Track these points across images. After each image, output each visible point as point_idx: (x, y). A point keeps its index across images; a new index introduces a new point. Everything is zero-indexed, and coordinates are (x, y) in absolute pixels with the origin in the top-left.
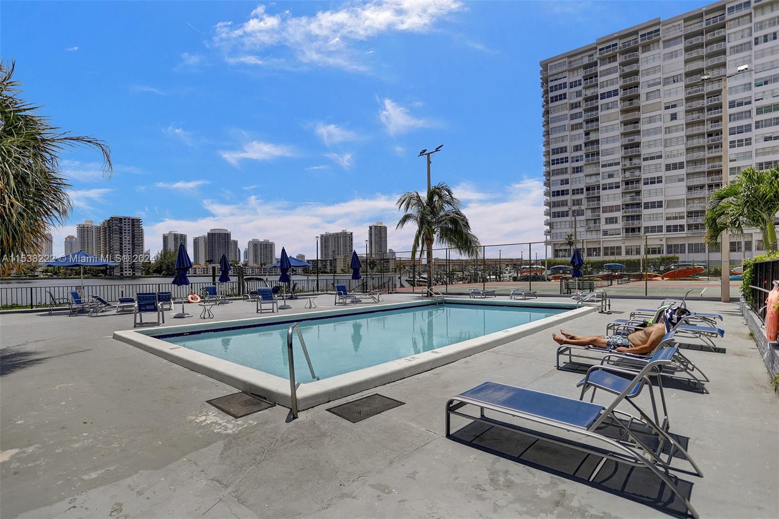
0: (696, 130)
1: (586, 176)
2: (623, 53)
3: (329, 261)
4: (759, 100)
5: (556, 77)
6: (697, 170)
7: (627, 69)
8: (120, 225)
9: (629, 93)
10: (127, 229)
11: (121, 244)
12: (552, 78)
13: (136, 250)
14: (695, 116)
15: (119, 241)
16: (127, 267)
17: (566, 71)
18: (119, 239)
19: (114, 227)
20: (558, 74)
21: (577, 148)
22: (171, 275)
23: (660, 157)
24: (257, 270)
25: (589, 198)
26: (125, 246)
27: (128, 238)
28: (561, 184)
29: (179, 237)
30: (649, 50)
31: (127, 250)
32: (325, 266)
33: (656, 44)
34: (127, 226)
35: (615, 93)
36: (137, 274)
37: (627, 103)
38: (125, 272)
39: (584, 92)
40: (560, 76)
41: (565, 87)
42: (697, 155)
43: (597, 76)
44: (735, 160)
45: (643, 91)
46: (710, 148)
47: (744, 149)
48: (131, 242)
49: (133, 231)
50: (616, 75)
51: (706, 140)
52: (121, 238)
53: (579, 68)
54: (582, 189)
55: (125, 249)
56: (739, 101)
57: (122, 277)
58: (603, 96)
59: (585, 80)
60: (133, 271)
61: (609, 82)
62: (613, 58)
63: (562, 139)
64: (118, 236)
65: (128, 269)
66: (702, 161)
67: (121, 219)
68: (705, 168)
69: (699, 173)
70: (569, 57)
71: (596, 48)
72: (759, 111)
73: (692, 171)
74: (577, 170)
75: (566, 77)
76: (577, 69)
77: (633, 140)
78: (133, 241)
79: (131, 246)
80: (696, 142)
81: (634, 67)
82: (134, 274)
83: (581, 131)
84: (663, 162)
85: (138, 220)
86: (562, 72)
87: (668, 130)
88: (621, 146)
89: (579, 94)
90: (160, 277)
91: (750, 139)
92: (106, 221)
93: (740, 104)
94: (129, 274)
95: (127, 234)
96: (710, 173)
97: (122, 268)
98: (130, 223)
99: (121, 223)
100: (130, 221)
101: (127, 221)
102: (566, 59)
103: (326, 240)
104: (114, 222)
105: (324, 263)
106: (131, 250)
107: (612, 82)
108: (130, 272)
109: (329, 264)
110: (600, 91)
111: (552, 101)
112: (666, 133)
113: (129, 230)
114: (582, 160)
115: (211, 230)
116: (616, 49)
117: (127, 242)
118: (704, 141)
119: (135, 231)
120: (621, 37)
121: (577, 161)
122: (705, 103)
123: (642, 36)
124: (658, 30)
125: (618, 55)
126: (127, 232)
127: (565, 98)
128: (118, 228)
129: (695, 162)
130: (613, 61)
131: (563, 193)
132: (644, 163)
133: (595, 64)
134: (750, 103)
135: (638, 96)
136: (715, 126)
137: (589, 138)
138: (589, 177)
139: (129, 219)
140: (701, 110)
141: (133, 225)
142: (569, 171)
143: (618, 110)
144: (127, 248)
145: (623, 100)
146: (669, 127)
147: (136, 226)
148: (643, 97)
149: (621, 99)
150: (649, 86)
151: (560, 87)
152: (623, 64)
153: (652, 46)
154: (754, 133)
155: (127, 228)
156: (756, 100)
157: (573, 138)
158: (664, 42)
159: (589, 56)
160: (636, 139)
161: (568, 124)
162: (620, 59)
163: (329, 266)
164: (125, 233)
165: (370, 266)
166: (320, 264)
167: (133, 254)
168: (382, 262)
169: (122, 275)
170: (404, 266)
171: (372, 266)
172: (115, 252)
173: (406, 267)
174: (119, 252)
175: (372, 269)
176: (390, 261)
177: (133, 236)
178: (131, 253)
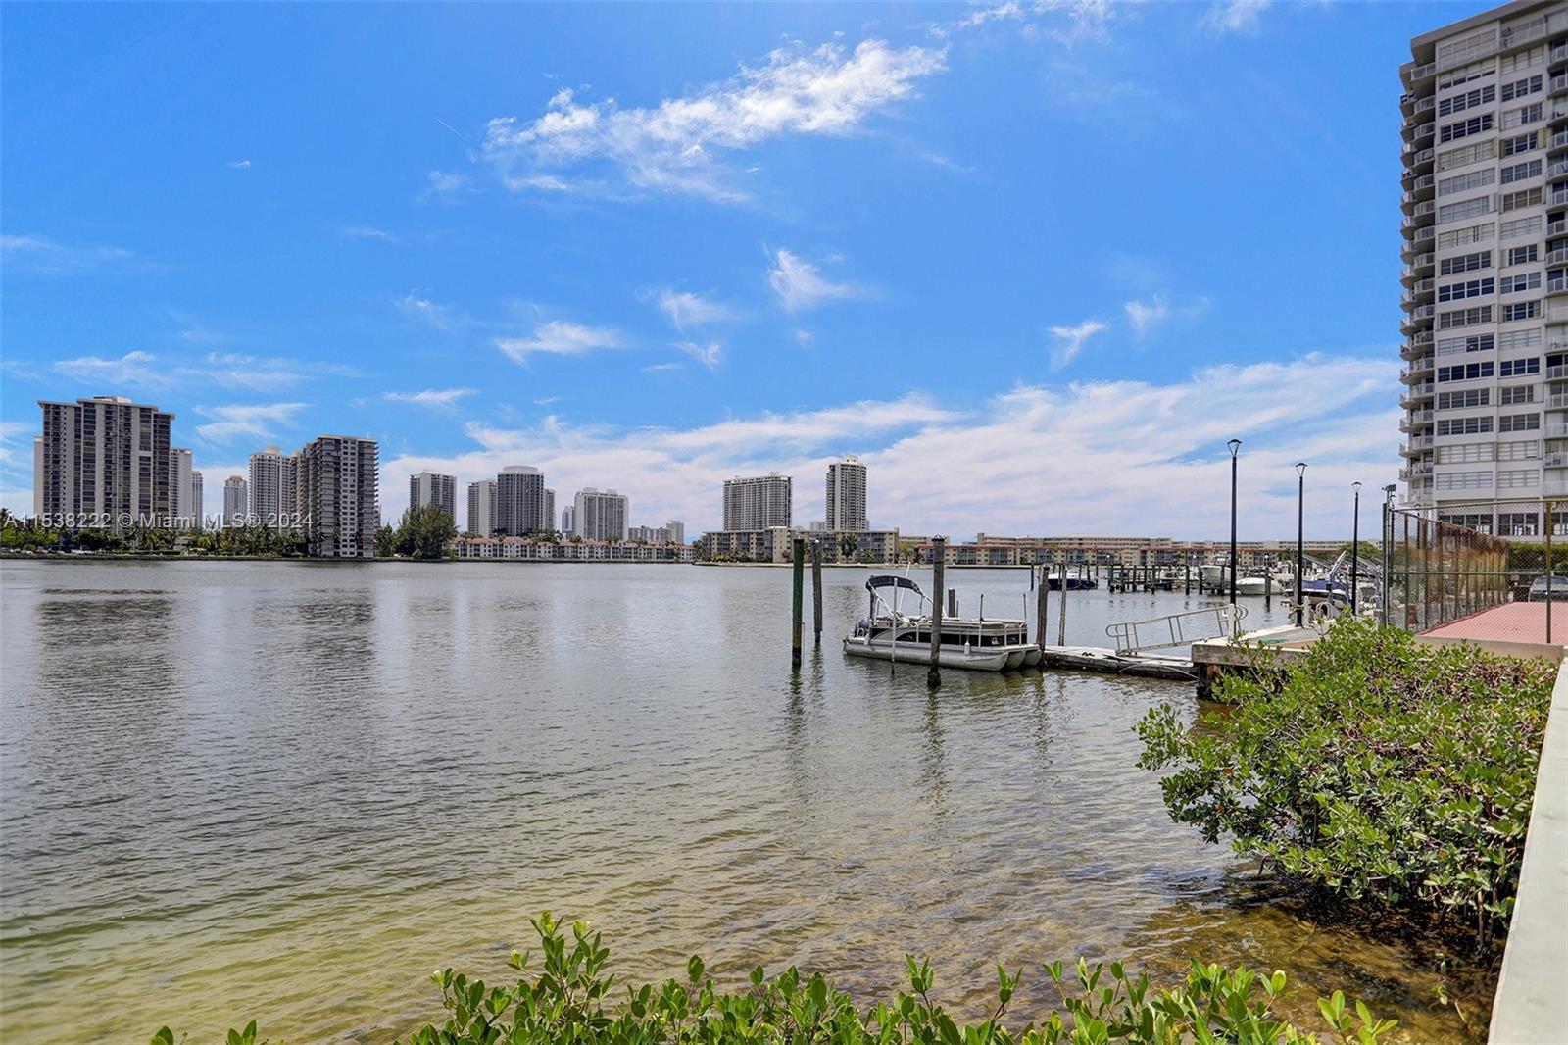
1: (1548, 327)
3: (754, 536)
5: (1458, 76)
8: (335, 454)
10: (350, 462)
11: (337, 491)
12: (1446, 80)
13: (365, 505)
15: (333, 487)
16: (348, 538)
17: (1493, 57)
18: (333, 481)
19: (324, 459)
20: (1466, 66)
21: (1521, 255)
22: (429, 557)
24: (599, 550)
25: (1559, 383)
26: (345, 497)
28: (1469, 350)
29: (441, 481)
31: (349, 505)
32: (746, 546)
34: (349, 456)
36: (365, 554)
38: (343, 550)
39: (1548, 109)
40: (1473, 71)
41: (1491, 98)
48: (356, 489)
49: (361, 466)
52: (337, 480)
53: (1539, 44)
54: (1536, 361)
55: (345, 502)
57: (336, 560)
59: (1553, 75)
60: (360, 547)
63: (1476, 233)
64: (333, 476)
65: (348, 543)
67: (338, 441)
70: (1504, 20)
74: (1520, 311)
75: (1494, 72)
76: (1528, 48)
78: (359, 487)
79: (355, 497)
82: (360, 554)
83: (1540, 211)
85: (371, 445)
86: (1480, 62)
89: (1531, 114)
90: (409, 561)
92: (308, 445)
94: (352, 553)
95: (349, 472)
97: (337, 541)
98: (356, 451)
99: (338, 449)
100: (356, 446)
102: (1497, 26)
103: (734, 492)
104: (324, 447)
105: (744, 540)
106: (355, 506)
108: (352, 550)
109: (754, 541)
111: (1446, 139)
113: (353, 465)
114: (1537, 285)
115: (505, 468)
117: (349, 488)
119: (365, 467)
121: (1520, 288)
126: (349, 467)
127: (1487, 127)
128: (331, 459)
131: (1473, 371)
137: (1561, 228)
138: (1560, 329)
139: (353, 442)
141: (361, 454)
142: (1495, 314)
144: (349, 500)
147: (366, 456)
151: (1474, 99)
155: (349, 459)
157: (1506, 230)
161: (1495, 195)
163: (754, 546)
164: (346, 470)
165: (843, 548)
166: (735, 541)
167: (360, 514)
168: (869, 539)
169: (337, 554)
170: (917, 550)
171: (847, 547)
172: (326, 508)
173: (921, 551)
174: (332, 509)
175: (847, 554)
176: (887, 537)
177: (361, 475)
178: (355, 511)
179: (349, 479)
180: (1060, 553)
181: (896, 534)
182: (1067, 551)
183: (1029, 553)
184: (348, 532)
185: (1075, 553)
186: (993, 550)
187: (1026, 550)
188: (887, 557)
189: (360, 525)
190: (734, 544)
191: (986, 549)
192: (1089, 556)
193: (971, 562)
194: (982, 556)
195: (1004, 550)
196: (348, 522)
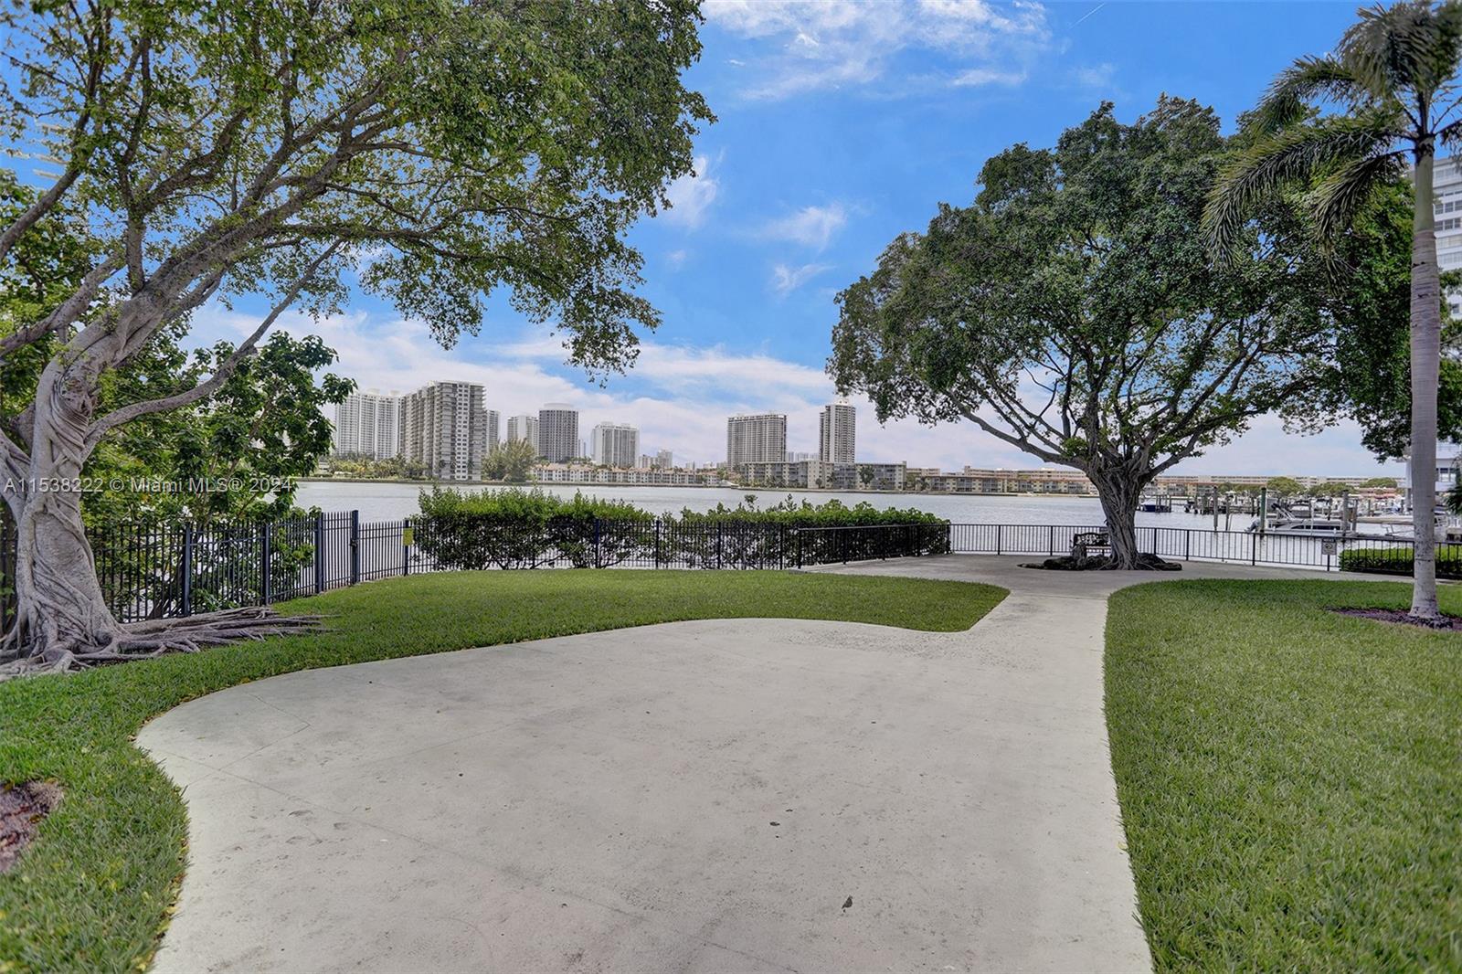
3: (787, 467)
8: (452, 395)
10: (463, 402)
11: (454, 426)
13: (475, 437)
15: (451, 422)
16: (461, 464)
18: (450, 418)
19: (443, 399)
22: (517, 481)
26: (461, 430)
27: (463, 416)
31: (462, 438)
32: (780, 475)
34: (463, 398)
36: (476, 477)
38: (457, 474)
48: (467, 424)
49: (472, 405)
52: (454, 417)
55: (460, 435)
57: (452, 482)
60: (470, 472)
64: (450, 413)
65: (463, 468)
67: (455, 385)
78: (470, 423)
79: (466, 431)
82: (470, 478)
85: (480, 388)
90: (502, 484)
94: (464, 477)
95: (463, 411)
97: (455, 466)
98: (469, 393)
99: (454, 391)
100: (469, 389)
101: (463, 389)
103: (737, 428)
104: (441, 390)
105: (778, 469)
106: (467, 438)
108: (465, 474)
109: (787, 470)
113: (466, 404)
115: (546, 405)
117: (462, 424)
119: (475, 406)
126: (463, 407)
128: (450, 399)
139: (466, 386)
141: (472, 396)
144: (462, 434)
147: (476, 397)
155: (463, 400)
163: (787, 474)
164: (461, 408)
165: (863, 477)
166: (770, 471)
167: (471, 445)
168: (883, 470)
169: (452, 478)
170: (923, 479)
171: (866, 476)
172: (445, 440)
173: (927, 481)
174: (449, 440)
175: (866, 482)
176: (897, 469)
177: (472, 414)
178: (467, 443)
179: (463, 417)
180: (1038, 484)
181: (905, 466)
182: (1044, 482)
183: (1013, 483)
184: (462, 459)
185: (1051, 484)
186: (984, 480)
187: (1010, 481)
188: (897, 485)
189: (470, 454)
190: (769, 473)
191: (980, 479)
192: (1062, 486)
193: (967, 489)
194: (977, 486)
195: (995, 480)
196: (462, 451)
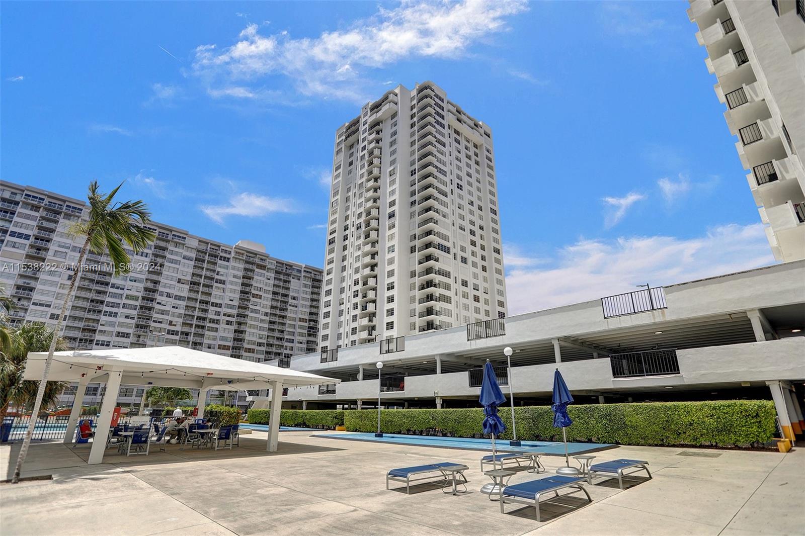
0: (83, 294)
2: (45, 209)
4: (129, 290)
6: (75, 325)
7: (46, 224)
9: (39, 243)
14: (86, 283)
23: (49, 306)
30: (69, 219)
33: (76, 218)
35: (27, 237)
37: (34, 250)
42: (78, 313)
43: (14, 214)
44: (104, 325)
45: (52, 247)
46: (89, 310)
47: (112, 319)
50: (34, 223)
51: (89, 304)
56: (118, 286)
58: (13, 234)
61: (23, 225)
62: (36, 208)
66: (81, 319)
68: (81, 325)
69: (76, 327)
71: (24, 191)
72: (128, 297)
73: (71, 325)
77: (28, 284)
80: (81, 303)
81: (51, 225)
84: (51, 310)
87: (62, 286)
88: (15, 285)
91: (117, 313)
93: (118, 288)
96: (84, 330)
107: (27, 227)
110: (12, 228)
112: (60, 288)
116: (43, 203)
118: (87, 305)
120: (49, 197)
122: (96, 277)
123: (67, 206)
124: (81, 210)
125: (42, 209)
129: (75, 318)
130: (36, 211)
132: (32, 307)
133: (17, 203)
134: (123, 289)
135: (47, 250)
136: (98, 296)
140: (92, 281)
143: (24, 252)
145: (32, 246)
146: (64, 284)
148: (51, 253)
149: (30, 245)
150: (59, 246)
152: (43, 218)
153: (72, 217)
154: (120, 311)
156: (127, 289)
158: (82, 219)
159: (12, 193)
160: (32, 283)
162: (42, 213)
